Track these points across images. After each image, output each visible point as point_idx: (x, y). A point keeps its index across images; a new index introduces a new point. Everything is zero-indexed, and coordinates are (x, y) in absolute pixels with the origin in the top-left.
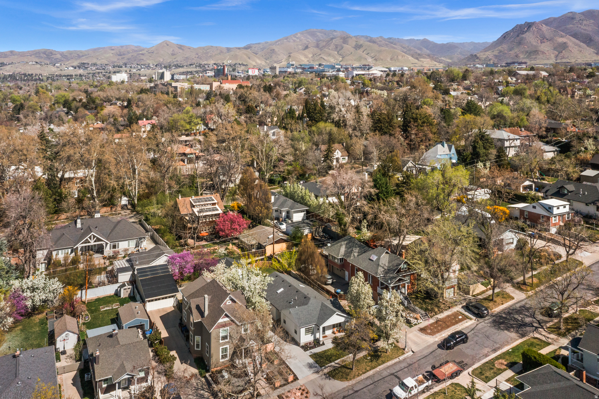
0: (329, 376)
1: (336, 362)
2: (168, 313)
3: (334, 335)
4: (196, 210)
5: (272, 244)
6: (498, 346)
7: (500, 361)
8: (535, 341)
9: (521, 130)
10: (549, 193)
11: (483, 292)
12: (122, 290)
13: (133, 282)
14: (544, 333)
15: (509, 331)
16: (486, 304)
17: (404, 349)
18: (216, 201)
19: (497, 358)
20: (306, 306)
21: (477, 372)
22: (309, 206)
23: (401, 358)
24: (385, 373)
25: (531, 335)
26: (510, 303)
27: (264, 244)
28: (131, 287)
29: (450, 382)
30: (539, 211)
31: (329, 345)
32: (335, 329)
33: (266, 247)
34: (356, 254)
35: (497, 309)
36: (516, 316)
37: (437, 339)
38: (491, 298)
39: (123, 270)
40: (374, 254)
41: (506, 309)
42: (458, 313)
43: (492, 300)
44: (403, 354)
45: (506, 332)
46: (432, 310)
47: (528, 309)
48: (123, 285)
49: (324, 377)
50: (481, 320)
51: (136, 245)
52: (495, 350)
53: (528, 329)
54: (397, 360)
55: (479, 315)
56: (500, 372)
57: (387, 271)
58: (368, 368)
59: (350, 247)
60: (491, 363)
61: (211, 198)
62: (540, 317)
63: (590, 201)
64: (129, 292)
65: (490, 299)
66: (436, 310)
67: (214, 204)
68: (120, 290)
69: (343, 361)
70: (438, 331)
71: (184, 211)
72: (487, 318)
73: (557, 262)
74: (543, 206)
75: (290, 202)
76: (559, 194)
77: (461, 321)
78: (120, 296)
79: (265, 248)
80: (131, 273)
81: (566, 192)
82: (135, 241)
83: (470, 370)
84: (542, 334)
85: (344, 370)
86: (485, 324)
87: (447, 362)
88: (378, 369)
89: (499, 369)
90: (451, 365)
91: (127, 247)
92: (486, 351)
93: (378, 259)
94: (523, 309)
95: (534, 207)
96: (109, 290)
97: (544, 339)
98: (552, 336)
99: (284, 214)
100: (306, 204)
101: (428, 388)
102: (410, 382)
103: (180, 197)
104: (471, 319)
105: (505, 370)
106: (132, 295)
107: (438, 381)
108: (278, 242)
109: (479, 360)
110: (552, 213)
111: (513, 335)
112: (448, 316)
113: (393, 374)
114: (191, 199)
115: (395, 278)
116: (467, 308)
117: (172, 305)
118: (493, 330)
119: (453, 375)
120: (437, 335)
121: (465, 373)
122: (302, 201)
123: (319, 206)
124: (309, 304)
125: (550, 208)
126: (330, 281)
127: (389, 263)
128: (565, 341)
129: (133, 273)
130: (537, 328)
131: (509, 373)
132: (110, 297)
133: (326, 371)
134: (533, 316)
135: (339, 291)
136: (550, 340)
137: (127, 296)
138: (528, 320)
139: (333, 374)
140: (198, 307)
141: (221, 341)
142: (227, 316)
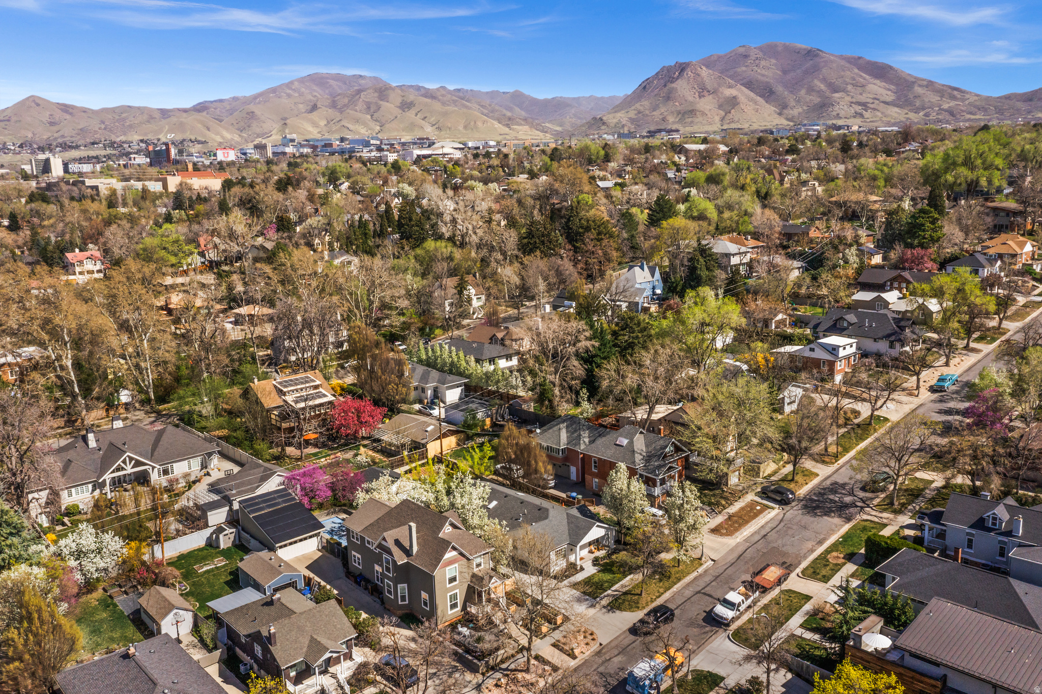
0: (612, 608)
1: (613, 588)
2: (315, 561)
3: (593, 556)
4: (289, 399)
5: (439, 438)
6: (822, 536)
7: (835, 554)
8: (866, 523)
9: (746, 239)
10: (821, 329)
11: (775, 472)
12: (221, 536)
13: (233, 520)
14: (874, 513)
15: (829, 516)
16: (785, 485)
17: (700, 559)
18: (318, 383)
19: (828, 551)
20: (546, 521)
21: (811, 571)
22: (468, 377)
23: (701, 570)
24: (688, 593)
25: (858, 517)
26: (815, 481)
27: (424, 441)
28: (234, 530)
29: (777, 591)
30: (820, 354)
31: (590, 570)
32: (592, 547)
33: (428, 446)
34: (587, 440)
35: (802, 491)
36: (832, 497)
37: (738, 540)
38: (790, 478)
39: (213, 506)
40: (621, 436)
41: (813, 489)
42: (753, 504)
43: (792, 480)
44: (701, 564)
45: (826, 518)
46: (718, 504)
47: (843, 486)
48: (220, 530)
49: (604, 610)
50: (787, 508)
51: (202, 465)
52: (821, 543)
53: (852, 510)
54: (695, 574)
55: (784, 502)
56: (837, 568)
57: (648, 458)
58: (661, 590)
59: (575, 431)
60: (823, 558)
61: (307, 377)
62: (862, 494)
63: (880, 335)
64: (232, 539)
65: (790, 479)
66: (724, 502)
67: (316, 387)
68: (218, 538)
69: (622, 586)
70: (736, 530)
71: (270, 401)
72: (793, 504)
73: (856, 421)
74: (824, 347)
75: (434, 374)
76: (837, 328)
77: (760, 512)
78: (218, 547)
79: (424, 446)
80: (227, 508)
81: (845, 324)
82: (199, 459)
83: (799, 570)
84: (871, 515)
85: (629, 597)
86: (794, 512)
87: (768, 566)
88: (675, 588)
89: (836, 565)
90: (772, 568)
91: (187, 470)
92: (809, 545)
93: (631, 443)
94: (835, 488)
95: (812, 350)
96: (196, 540)
97: (876, 520)
98: (885, 515)
99: (429, 393)
100: (461, 374)
101: (755, 603)
102: (733, 597)
103: (256, 380)
104: (773, 508)
105: (844, 564)
106: (237, 542)
107: (765, 590)
108: (445, 435)
109: (805, 557)
110: (837, 356)
111: (836, 520)
112: (742, 509)
113: (699, 592)
114: (274, 382)
115: (664, 466)
116: (765, 493)
117: (315, 548)
118: (808, 519)
119: (779, 582)
120: (737, 534)
121: (793, 575)
122: (453, 370)
123: (488, 376)
124: (550, 517)
125: (834, 349)
126: (552, 483)
127: (647, 446)
128: (906, 519)
129: (231, 509)
130: (862, 508)
131: (850, 568)
132: (200, 550)
133: (605, 602)
134: (852, 493)
135: (574, 494)
136: (885, 521)
137: (230, 545)
138: (848, 499)
139: (616, 605)
140: (397, 543)
141: (448, 586)
142: (454, 548)
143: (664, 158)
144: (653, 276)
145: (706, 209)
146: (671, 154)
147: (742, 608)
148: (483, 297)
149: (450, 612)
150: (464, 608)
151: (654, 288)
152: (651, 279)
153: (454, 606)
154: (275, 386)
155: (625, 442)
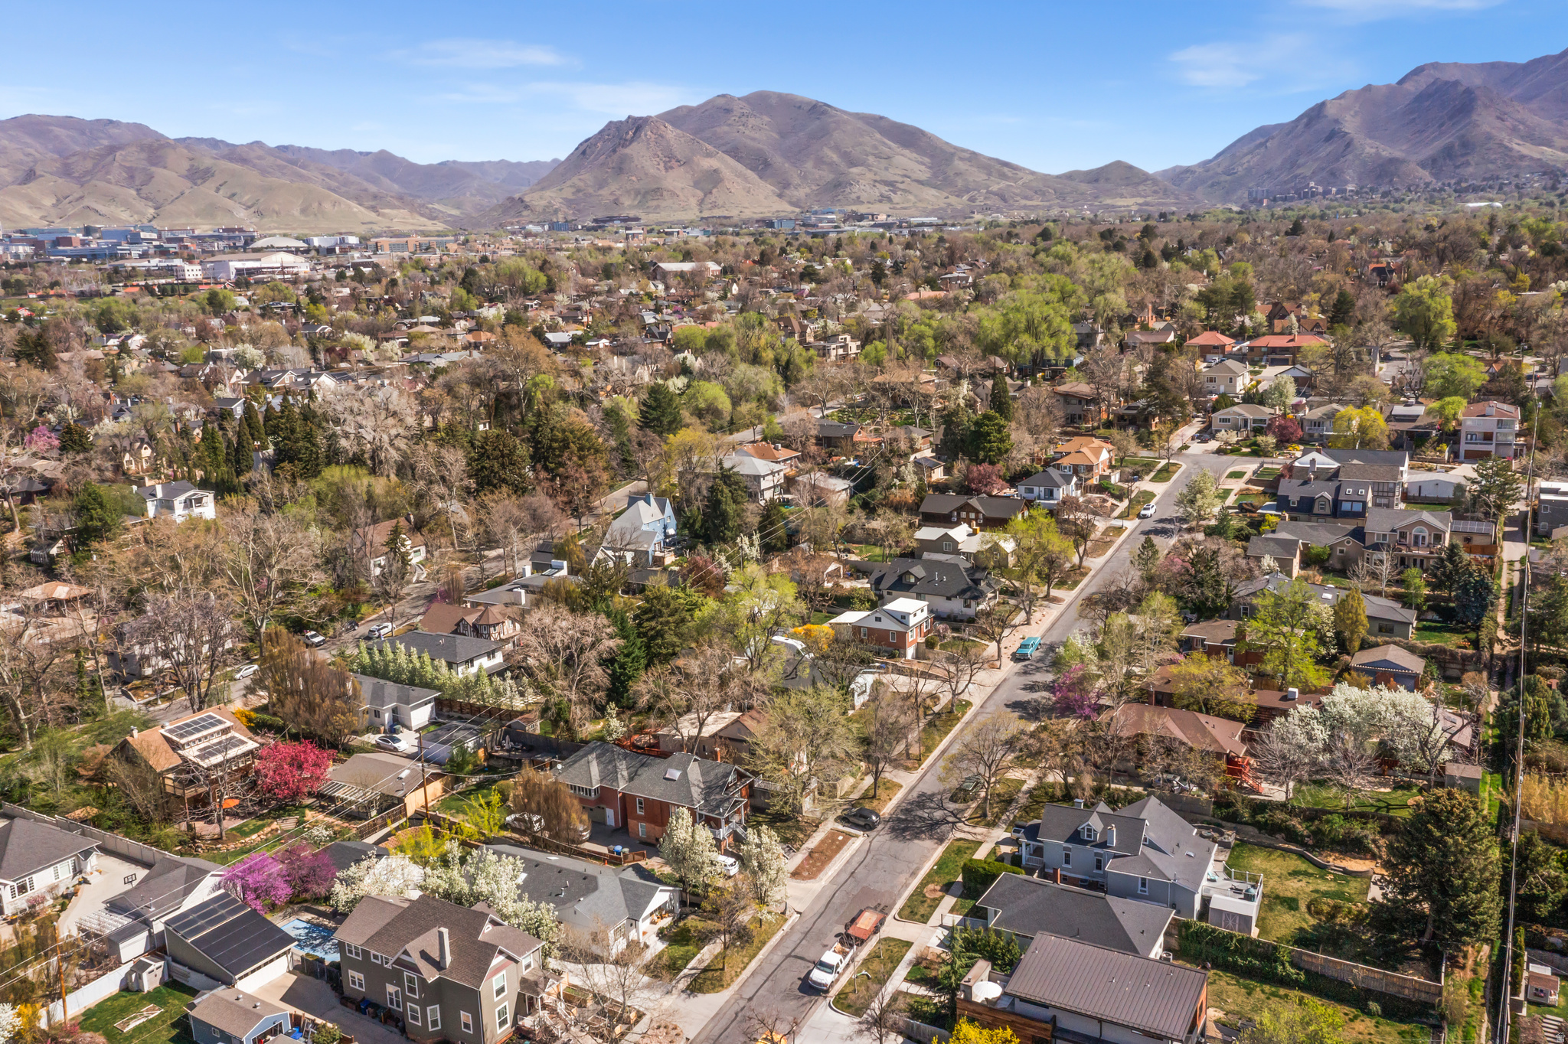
0: (692, 992)
1: (690, 966)
2: (291, 988)
3: (656, 928)
4: (191, 753)
5: (422, 785)
6: (915, 866)
7: (931, 886)
8: (960, 843)
9: (776, 448)
10: (884, 585)
11: (854, 787)
12: (145, 975)
13: (157, 949)
14: (967, 829)
15: (919, 839)
16: (867, 806)
17: (784, 913)
18: (228, 724)
19: (924, 884)
20: (597, 893)
21: (907, 912)
22: (439, 688)
23: (786, 927)
24: (777, 958)
25: (951, 836)
26: (899, 795)
27: (399, 794)
28: (162, 963)
29: (875, 939)
30: (888, 625)
31: (657, 946)
32: (655, 917)
33: (406, 800)
34: (625, 773)
35: (887, 809)
36: (920, 813)
37: (823, 883)
38: (872, 793)
39: (126, 934)
40: (670, 766)
41: (898, 806)
42: (833, 834)
43: (874, 797)
44: (786, 920)
45: (916, 841)
46: (794, 839)
47: (931, 797)
48: (140, 967)
49: (684, 996)
50: (873, 834)
51: (75, 869)
52: (914, 874)
53: (945, 828)
54: (780, 934)
55: (868, 827)
56: (935, 904)
57: (708, 790)
58: (746, 960)
59: (610, 762)
60: (919, 893)
61: (211, 717)
62: (952, 806)
63: (955, 592)
64: (160, 976)
65: (870, 796)
66: (801, 836)
67: (225, 731)
68: (139, 977)
69: (701, 961)
70: (820, 870)
71: (163, 761)
72: (880, 827)
73: (936, 709)
74: (891, 615)
75: (391, 688)
76: (902, 586)
77: (844, 843)
78: (140, 990)
79: (401, 800)
80: (146, 933)
81: (913, 580)
82: (70, 862)
83: (895, 911)
84: (963, 832)
85: (710, 974)
86: (881, 838)
87: (861, 912)
88: (761, 955)
89: (934, 900)
90: (867, 914)
91: (52, 881)
92: (902, 878)
93: (685, 775)
94: (923, 800)
95: (878, 619)
96: (106, 986)
97: (970, 837)
98: (979, 830)
99: (387, 717)
100: (428, 685)
101: (852, 960)
102: (830, 957)
103: (135, 732)
104: (857, 836)
105: (942, 897)
106: (166, 978)
107: (861, 942)
108: (429, 781)
109: (900, 895)
110: (907, 625)
111: (928, 843)
112: (823, 842)
113: (789, 956)
114: (162, 731)
115: (728, 799)
116: (844, 819)
117: (285, 970)
118: (897, 845)
119: (876, 930)
120: (821, 875)
121: (889, 918)
122: (415, 680)
123: (468, 687)
124: (601, 888)
125: (903, 617)
126: (586, 834)
127: (703, 775)
128: (1001, 833)
129: (150, 933)
130: (954, 823)
131: (949, 901)
132: (113, 998)
133: (682, 985)
134: (941, 807)
135: (619, 848)
136: (979, 838)
137: (157, 984)
138: (938, 814)
139: (696, 986)
140: (424, 955)
141: (496, 999)
142: (501, 952)
143: (634, 288)
144: (663, 511)
145: (715, 398)
146: (644, 281)
147: (842, 966)
148: (423, 549)
149: (499, 1031)
150: (515, 1022)
151: (665, 528)
152: (660, 516)
153: (503, 1023)
154: (165, 738)
155: (675, 774)
